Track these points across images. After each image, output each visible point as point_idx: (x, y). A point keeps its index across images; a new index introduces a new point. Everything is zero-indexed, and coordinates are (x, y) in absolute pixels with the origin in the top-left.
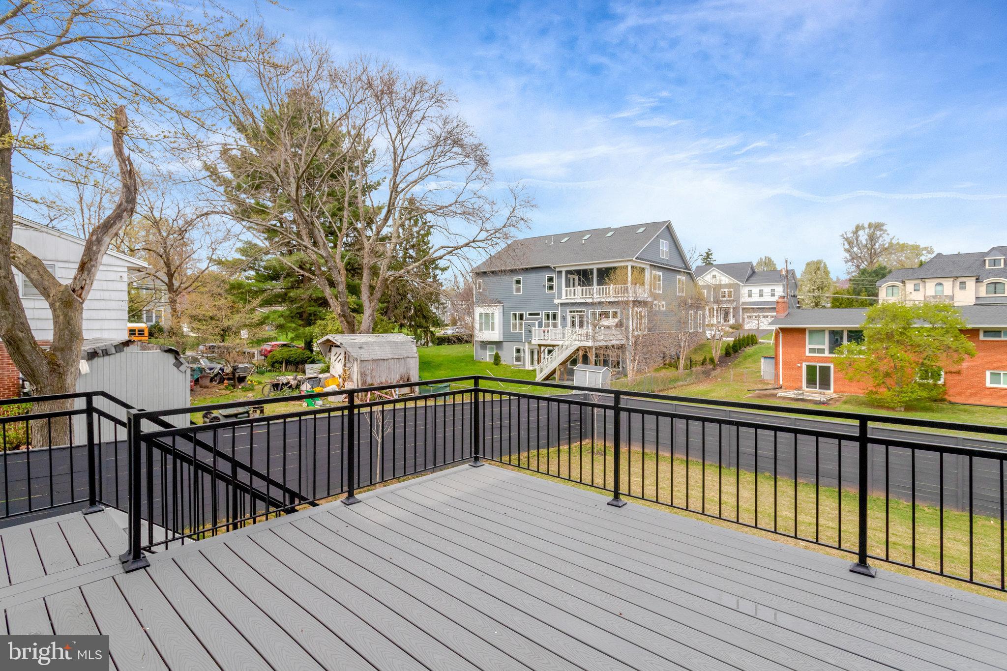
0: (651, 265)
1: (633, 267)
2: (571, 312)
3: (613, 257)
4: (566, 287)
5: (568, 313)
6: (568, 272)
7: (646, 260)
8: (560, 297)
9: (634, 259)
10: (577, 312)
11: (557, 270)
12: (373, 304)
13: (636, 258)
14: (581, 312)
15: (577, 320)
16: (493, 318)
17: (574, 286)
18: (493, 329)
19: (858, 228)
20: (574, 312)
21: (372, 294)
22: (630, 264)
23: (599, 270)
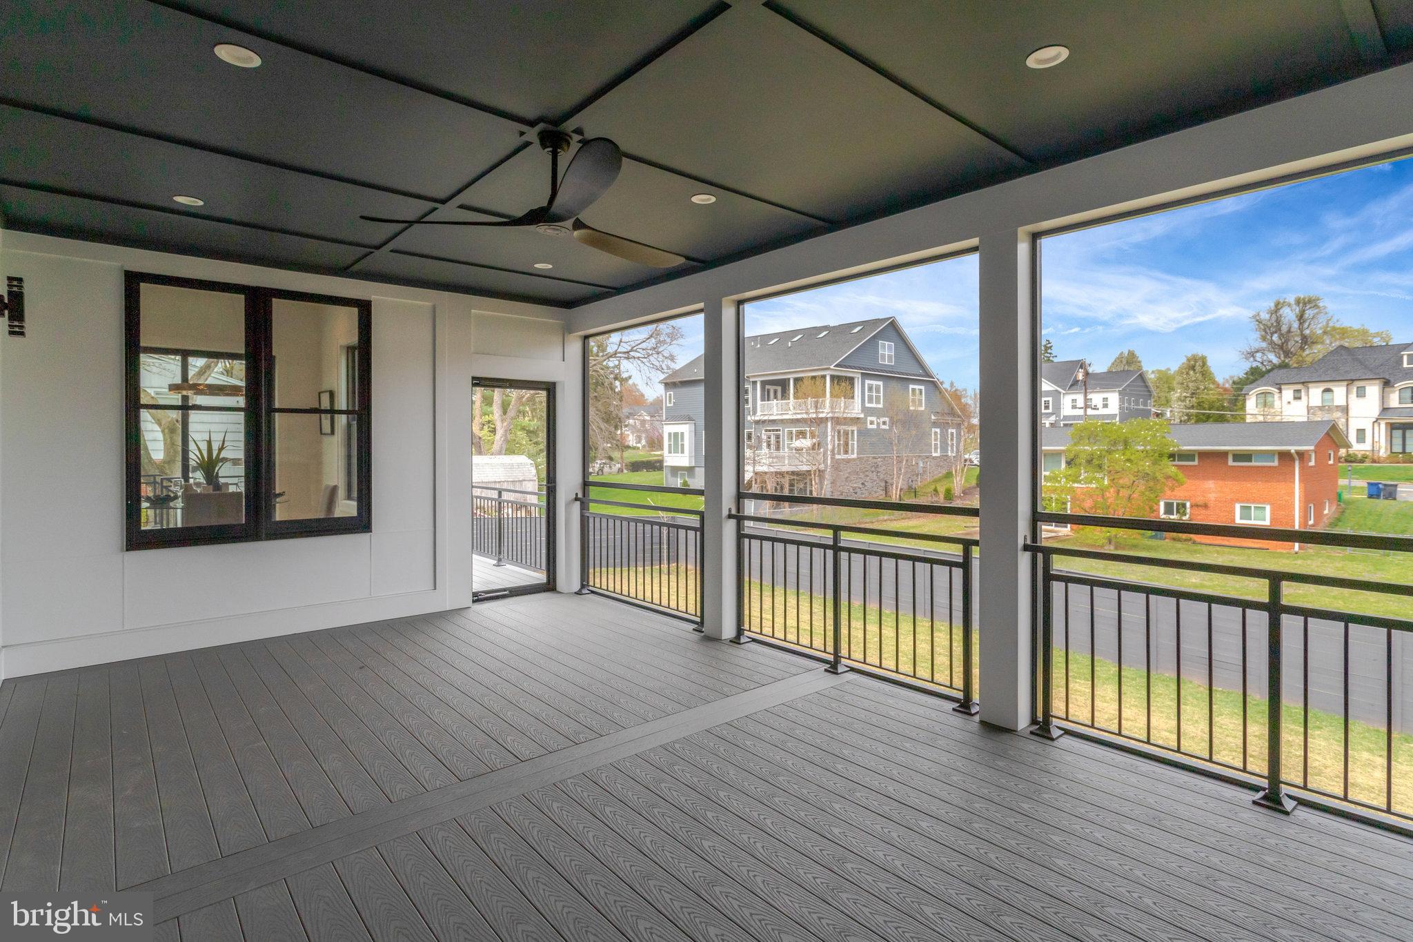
0: (862, 373)
1: (833, 377)
2: (766, 431)
3: (811, 365)
4: (763, 400)
5: (763, 432)
6: (764, 383)
7: (855, 368)
8: (755, 413)
9: (832, 367)
10: (773, 430)
11: (751, 380)
12: (505, 424)
13: (836, 366)
14: (777, 430)
15: (773, 439)
16: (682, 439)
17: (768, 400)
18: (683, 452)
19: (1278, 306)
20: (770, 431)
21: (505, 412)
22: (828, 373)
23: (796, 380)
